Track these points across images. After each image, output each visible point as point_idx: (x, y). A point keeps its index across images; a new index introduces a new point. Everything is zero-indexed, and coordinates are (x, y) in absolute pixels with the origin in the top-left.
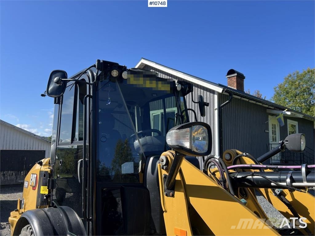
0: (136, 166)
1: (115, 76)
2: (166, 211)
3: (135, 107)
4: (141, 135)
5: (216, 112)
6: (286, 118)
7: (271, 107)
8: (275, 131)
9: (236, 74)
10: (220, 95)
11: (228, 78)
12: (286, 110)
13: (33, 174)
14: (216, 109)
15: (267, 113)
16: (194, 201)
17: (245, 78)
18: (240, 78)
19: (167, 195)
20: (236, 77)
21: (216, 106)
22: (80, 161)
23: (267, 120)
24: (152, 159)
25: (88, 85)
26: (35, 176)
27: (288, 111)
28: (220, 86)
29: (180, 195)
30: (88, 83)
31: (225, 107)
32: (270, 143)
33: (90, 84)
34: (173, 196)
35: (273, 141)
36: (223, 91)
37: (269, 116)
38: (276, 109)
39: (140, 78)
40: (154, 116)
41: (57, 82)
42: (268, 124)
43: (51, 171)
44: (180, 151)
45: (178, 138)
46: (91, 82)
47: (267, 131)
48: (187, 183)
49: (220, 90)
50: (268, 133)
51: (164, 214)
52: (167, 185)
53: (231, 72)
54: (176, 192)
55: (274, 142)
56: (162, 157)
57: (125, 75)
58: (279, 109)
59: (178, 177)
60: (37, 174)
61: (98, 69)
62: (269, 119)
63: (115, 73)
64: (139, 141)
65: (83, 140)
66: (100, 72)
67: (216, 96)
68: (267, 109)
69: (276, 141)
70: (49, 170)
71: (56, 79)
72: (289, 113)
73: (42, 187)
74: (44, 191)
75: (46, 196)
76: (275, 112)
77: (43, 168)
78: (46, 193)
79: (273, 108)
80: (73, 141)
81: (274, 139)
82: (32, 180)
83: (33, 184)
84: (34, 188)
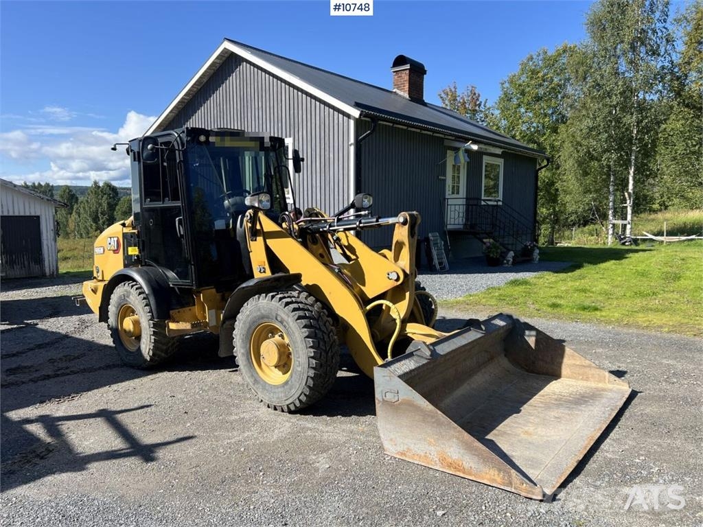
0: (228, 225)
1: (203, 141)
2: (251, 251)
3: (221, 159)
4: (229, 196)
5: (352, 149)
6: (479, 154)
7: (450, 137)
8: (459, 177)
9: (408, 66)
10: (357, 122)
11: (394, 72)
12: (471, 141)
13: (111, 238)
14: (351, 145)
15: (445, 146)
17: (425, 74)
18: (417, 72)
19: (251, 240)
20: (408, 72)
21: (352, 140)
22: (177, 219)
23: (445, 157)
24: (240, 216)
25: (177, 152)
26: (116, 239)
28: (357, 105)
29: (260, 239)
30: (177, 149)
31: (366, 140)
32: (447, 197)
33: (179, 150)
34: (256, 240)
35: (453, 193)
36: (360, 115)
37: (448, 151)
38: (459, 139)
39: (226, 138)
41: (152, 149)
42: (444, 164)
43: (138, 232)
44: (256, 210)
45: (251, 202)
46: (180, 148)
47: (442, 178)
48: (265, 231)
49: (356, 113)
50: (445, 180)
51: (251, 254)
52: (252, 233)
53: (400, 61)
54: (257, 238)
55: (455, 196)
56: (247, 214)
57: (212, 139)
58: (463, 140)
59: (258, 227)
60: (118, 238)
61: (187, 136)
62: (447, 155)
63: (202, 138)
64: (228, 201)
65: (179, 200)
66: (189, 138)
67: (352, 122)
68: (444, 140)
69: (458, 193)
70: (136, 231)
71: (149, 147)
72: (475, 147)
73: (130, 249)
74: (133, 251)
75: (137, 256)
76: (457, 144)
77: (126, 230)
78: (137, 253)
79: (453, 138)
80: (163, 201)
81: (456, 190)
82: (110, 244)
83: (113, 248)
84: (116, 251)
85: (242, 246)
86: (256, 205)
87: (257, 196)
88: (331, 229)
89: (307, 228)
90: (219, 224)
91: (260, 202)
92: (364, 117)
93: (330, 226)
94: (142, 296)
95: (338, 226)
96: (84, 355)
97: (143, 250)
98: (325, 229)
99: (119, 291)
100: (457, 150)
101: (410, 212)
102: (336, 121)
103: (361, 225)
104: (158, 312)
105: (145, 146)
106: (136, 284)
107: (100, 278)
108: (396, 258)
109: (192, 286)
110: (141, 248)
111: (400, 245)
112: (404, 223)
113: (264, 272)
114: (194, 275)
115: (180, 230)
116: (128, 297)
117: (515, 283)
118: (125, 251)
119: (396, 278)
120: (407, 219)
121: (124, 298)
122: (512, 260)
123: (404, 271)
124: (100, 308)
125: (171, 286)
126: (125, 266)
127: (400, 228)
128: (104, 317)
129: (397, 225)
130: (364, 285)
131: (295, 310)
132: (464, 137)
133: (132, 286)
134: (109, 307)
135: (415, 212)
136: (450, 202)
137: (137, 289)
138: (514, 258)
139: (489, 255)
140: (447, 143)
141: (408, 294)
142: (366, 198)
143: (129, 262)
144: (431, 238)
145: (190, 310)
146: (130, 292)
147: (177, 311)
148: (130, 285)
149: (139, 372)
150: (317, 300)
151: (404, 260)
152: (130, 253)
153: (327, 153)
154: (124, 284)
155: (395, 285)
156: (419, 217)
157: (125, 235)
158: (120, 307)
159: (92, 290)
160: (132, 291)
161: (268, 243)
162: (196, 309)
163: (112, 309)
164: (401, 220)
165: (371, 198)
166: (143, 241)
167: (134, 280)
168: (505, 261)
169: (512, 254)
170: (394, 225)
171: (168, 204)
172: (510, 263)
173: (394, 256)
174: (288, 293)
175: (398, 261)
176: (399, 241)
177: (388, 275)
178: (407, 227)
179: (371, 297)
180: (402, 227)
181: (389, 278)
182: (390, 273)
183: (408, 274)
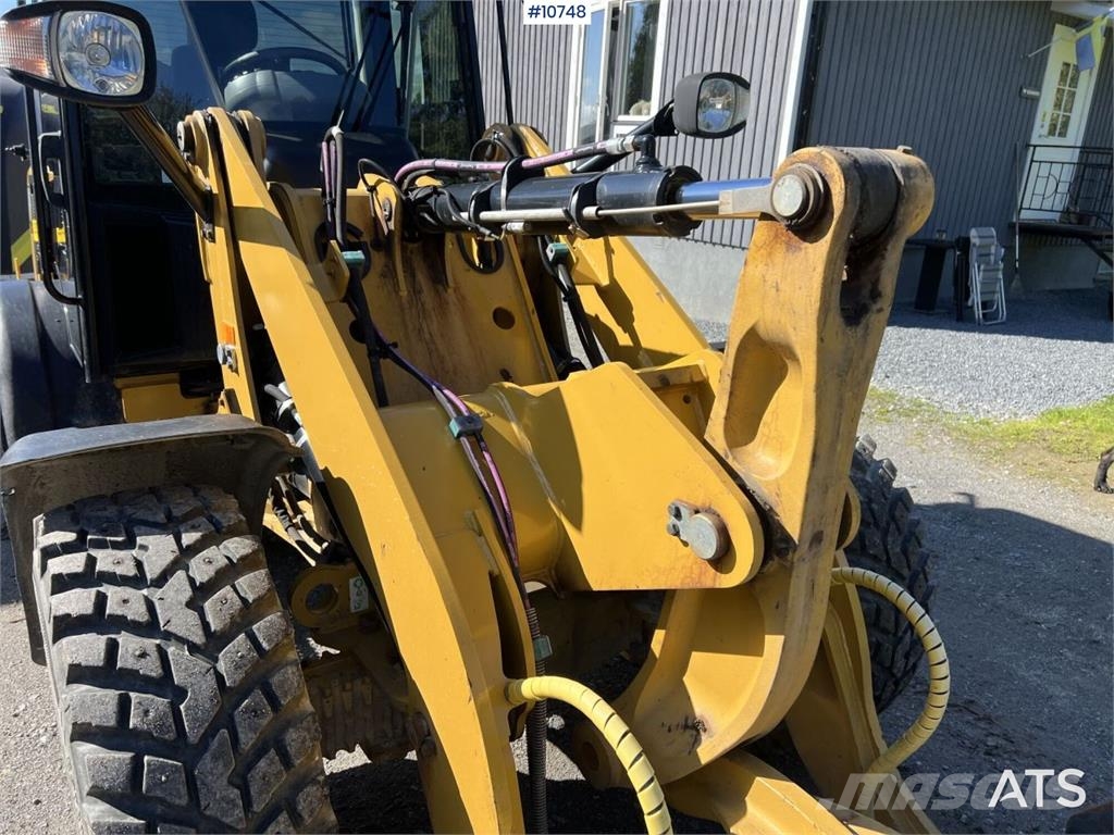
2: (211, 281)
8: (1072, 94)
15: (1051, 14)
23: (1047, 41)
29: (222, 236)
34: (214, 238)
35: (1051, 133)
37: (1058, 26)
42: (1043, 58)
47: (1030, 93)
51: (211, 288)
54: (215, 228)
55: (1053, 140)
56: (180, 126)
62: (1055, 38)
69: (1063, 135)
76: (1088, 11)
81: (1060, 126)
88: (485, 215)
95: (510, 207)
98: (465, 217)
100: (1083, 23)
101: (863, 153)
119: (710, 552)
123: (765, 520)
127: (780, 253)
135: (897, 157)
136: (1040, 154)
140: (1058, 4)
141: (774, 644)
144: (975, 240)
151: (780, 449)
156: (926, 187)
164: (789, 198)
173: (726, 418)
174: (130, 544)
175: (750, 447)
176: (762, 331)
177: (678, 515)
178: (818, 253)
179: (595, 587)
180: (789, 246)
181: (677, 534)
182: (684, 512)
183: (787, 538)
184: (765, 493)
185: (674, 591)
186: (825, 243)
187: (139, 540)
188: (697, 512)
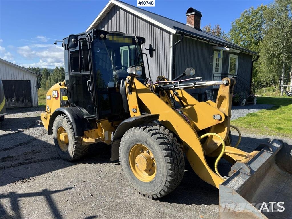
0: (115, 85)
1: (102, 37)
2: (129, 100)
4: (117, 69)
5: (171, 49)
6: (229, 53)
7: (216, 45)
8: (218, 64)
9: (194, 13)
10: (174, 36)
11: (187, 16)
12: (226, 47)
13: (54, 91)
14: (171, 47)
15: (213, 49)
16: (140, 95)
18: (198, 16)
19: (129, 94)
20: (194, 15)
21: (171, 45)
22: (88, 81)
23: (213, 54)
24: (122, 80)
25: (88, 43)
26: (56, 92)
27: (228, 47)
28: (175, 28)
29: (134, 93)
30: (88, 42)
31: (178, 45)
32: (213, 73)
33: (89, 42)
34: (131, 94)
35: (216, 71)
36: (176, 32)
37: (214, 51)
38: (220, 46)
39: (115, 36)
40: (123, 51)
41: (74, 42)
42: (213, 58)
43: (68, 88)
44: (133, 76)
45: (131, 71)
46: (90, 41)
47: (211, 64)
48: (137, 88)
49: (174, 31)
50: (212, 65)
51: (128, 101)
52: (129, 90)
53: (190, 10)
54: (133, 92)
55: (217, 72)
56: (127, 78)
57: (107, 36)
58: (222, 46)
59: (133, 86)
60: (57, 91)
61: (94, 34)
62: (214, 53)
63: (102, 36)
64: (116, 72)
65: (89, 71)
66: (95, 36)
67: (171, 36)
68: (213, 46)
69: (218, 71)
70: (66, 88)
71: (73, 40)
72: (228, 49)
73: (63, 97)
74: (65, 98)
75: (67, 101)
76: (219, 48)
77: (62, 87)
78: (67, 99)
79: (217, 45)
80: (81, 71)
81: (217, 70)
82: (54, 94)
83: (55, 96)
84: (57, 98)
85: (123, 97)
86: (134, 73)
87: (135, 67)
88: (175, 87)
89: (160, 87)
90: (111, 85)
91: (136, 71)
92: (178, 33)
93: (175, 86)
94: (69, 123)
95: (180, 86)
96: (41, 150)
97: (70, 97)
98: (172, 88)
99: (58, 119)
100: (219, 51)
101: (230, 78)
102: (164, 36)
103: (196, 85)
104: (77, 132)
105: (70, 40)
106: (66, 117)
107: (49, 112)
108: (219, 106)
109: (96, 118)
110: (69, 97)
111: (222, 98)
112: (227, 85)
113: (136, 112)
114: (97, 113)
115: (90, 88)
116: (62, 123)
117: (250, 115)
118: (61, 98)
119: (219, 119)
120: (228, 82)
121: (60, 123)
122: (245, 103)
123: (225, 114)
124: (48, 127)
125: (85, 118)
126: (61, 106)
127: (224, 87)
128: (50, 132)
129: (221, 86)
130: (197, 121)
131: (158, 138)
132: (223, 45)
133: (64, 117)
134: (53, 127)
136: (215, 75)
137: (66, 119)
138: (246, 102)
139: (234, 101)
140: (214, 47)
141: (226, 129)
142: (192, 70)
143: (63, 104)
144: (207, 92)
145: (94, 131)
146: (63, 121)
147: (87, 131)
148: (63, 116)
149: (67, 163)
150: (170, 132)
151: (224, 108)
152: (63, 99)
153: (159, 51)
154: (60, 116)
155: (219, 123)
157: (61, 90)
158: (58, 128)
159: (45, 118)
160: (64, 120)
161: (138, 96)
162: (98, 130)
163: (54, 129)
164: (225, 82)
165: (195, 70)
166: (70, 93)
167: (65, 114)
168: (241, 104)
169: (245, 100)
170: (219, 85)
171: (84, 73)
172: (244, 104)
173: (217, 105)
174: (153, 127)
175: (220, 108)
176: (222, 95)
177: (214, 116)
178: (228, 87)
179: (201, 129)
180: (225, 87)
181: (214, 118)
182: (215, 116)
183: (227, 116)
184: (223, 112)
185: (211, 127)
186: (229, 86)
187: (153, 126)
188: (217, 115)
